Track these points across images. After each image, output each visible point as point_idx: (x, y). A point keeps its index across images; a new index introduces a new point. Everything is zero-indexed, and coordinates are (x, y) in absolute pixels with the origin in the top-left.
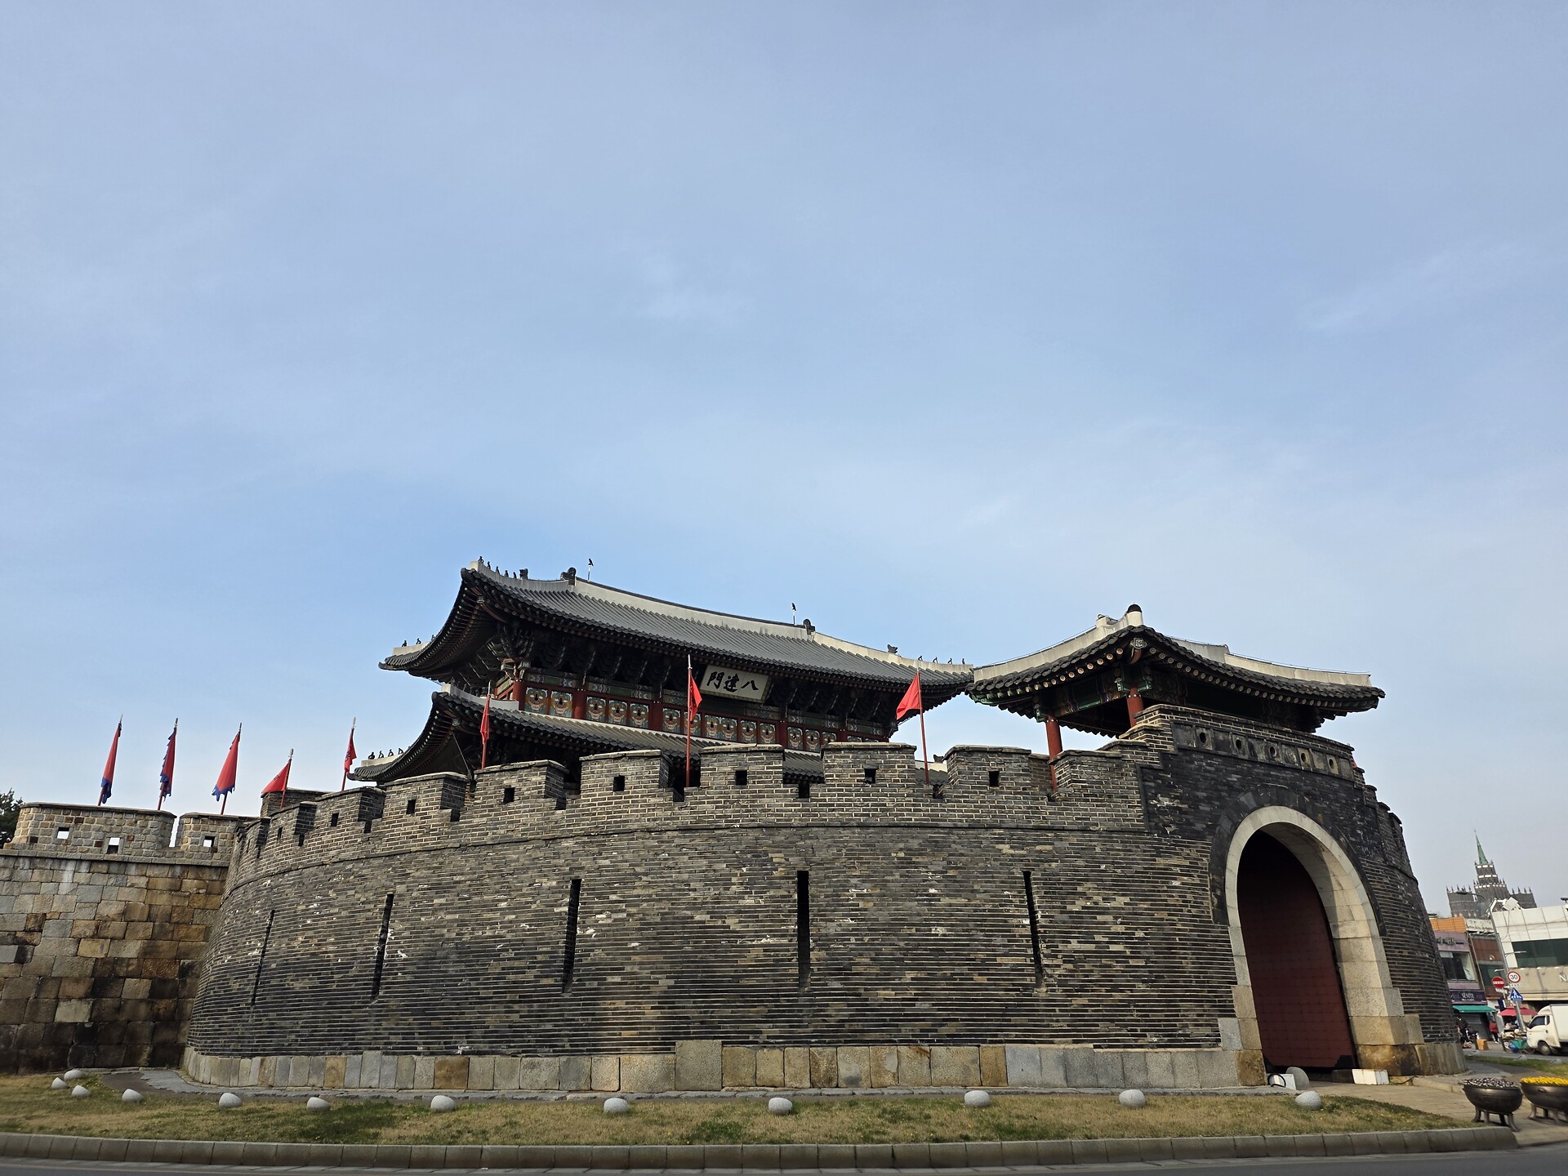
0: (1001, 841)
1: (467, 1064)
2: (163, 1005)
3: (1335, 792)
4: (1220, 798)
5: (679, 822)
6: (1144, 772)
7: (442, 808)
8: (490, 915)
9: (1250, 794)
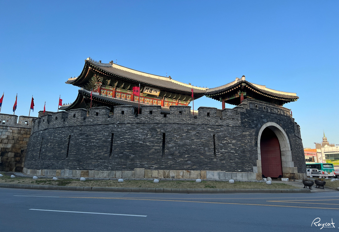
0: (209, 128)
1: (88, 172)
2: (18, 159)
3: (285, 119)
4: (259, 120)
5: (136, 122)
6: (242, 114)
7: (81, 117)
8: (93, 140)
9: (266, 119)
